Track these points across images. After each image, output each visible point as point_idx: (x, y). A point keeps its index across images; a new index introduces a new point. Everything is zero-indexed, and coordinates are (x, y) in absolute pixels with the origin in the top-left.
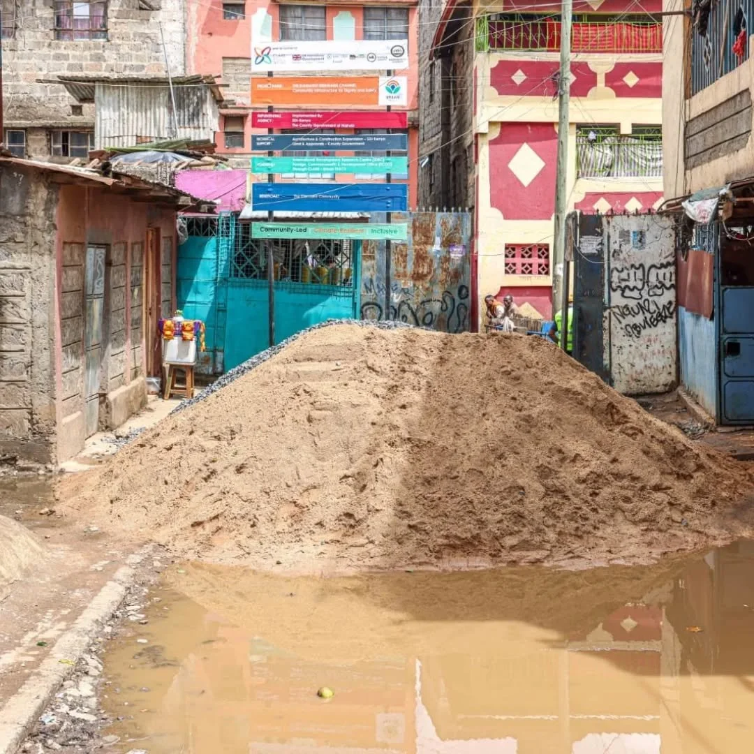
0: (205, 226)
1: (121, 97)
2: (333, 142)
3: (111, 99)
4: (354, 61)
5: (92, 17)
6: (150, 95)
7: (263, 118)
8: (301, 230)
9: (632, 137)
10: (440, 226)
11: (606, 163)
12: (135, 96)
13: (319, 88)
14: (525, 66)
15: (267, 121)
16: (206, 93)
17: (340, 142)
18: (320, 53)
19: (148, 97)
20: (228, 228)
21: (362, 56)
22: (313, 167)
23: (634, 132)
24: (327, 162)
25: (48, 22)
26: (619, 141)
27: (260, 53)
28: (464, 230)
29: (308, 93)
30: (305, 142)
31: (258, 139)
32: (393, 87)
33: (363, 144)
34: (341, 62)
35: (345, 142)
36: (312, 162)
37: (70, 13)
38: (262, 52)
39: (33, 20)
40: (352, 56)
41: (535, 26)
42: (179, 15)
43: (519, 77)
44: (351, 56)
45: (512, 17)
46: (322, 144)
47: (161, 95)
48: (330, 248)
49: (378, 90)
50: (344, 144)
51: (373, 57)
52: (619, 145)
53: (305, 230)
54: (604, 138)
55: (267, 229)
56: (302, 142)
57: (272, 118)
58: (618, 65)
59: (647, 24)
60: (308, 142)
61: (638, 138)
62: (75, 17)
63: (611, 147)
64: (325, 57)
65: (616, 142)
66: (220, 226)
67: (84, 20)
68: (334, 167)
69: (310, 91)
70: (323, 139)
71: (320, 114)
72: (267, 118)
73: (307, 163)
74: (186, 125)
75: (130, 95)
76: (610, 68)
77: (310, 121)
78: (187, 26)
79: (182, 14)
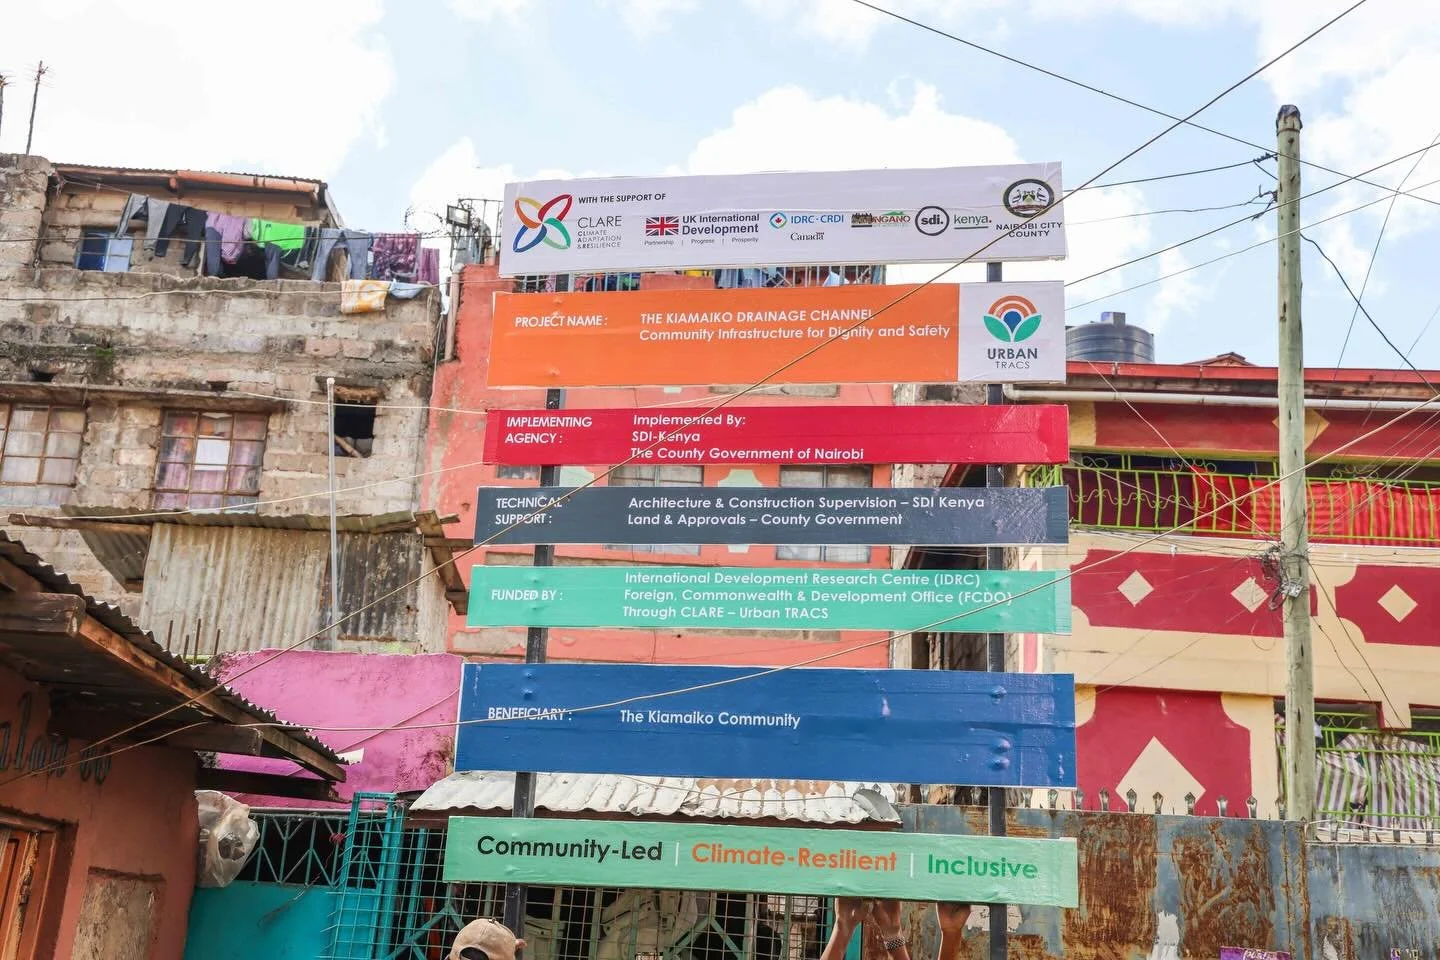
0: (299, 844)
1: (211, 561)
2: (779, 512)
3: (186, 564)
4: (863, 232)
5: (232, 469)
6: (283, 559)
7: (526, 429)
8: (638, 852)
9: (1410, 738)
10: (1174, 868)
11: (1352, 799)
12: (244, 561)
13: (734, 325)
14: (1150, 565)
15: (538, 439)
16: (418, 557)
17: (810, 512)
18: (742, 211)
19: (277, 563)
20: (375, 855)
21: (897, 218)
22: (698, 605)
23: (1417, 725)
24: (757, 588)
25: (141, 474)
26: (1379, 746)
27: (533, 216)
28: (1279, 891)
29: (696, 342)
30: (675, 513)
31: (502, 502)
32: (1012, 320)
33: (898, 519)
34: (820, 236)
35: (828, 512)
36: (701, 588)
37: (189, 460)
38: (541, 215)
39: (110, 470)
40: (862, 220)
41: (1166, 481)
42: (406, 469)
43: (1136, 588)
44: (856, 217)
45: (1114, 461)
46: (739, 520)
47: (311, 558)
48: (739, 942)
49: (955, 331)
50: (821, 520)
51: (935, 220)
52: (1379, 756)
53: (656, 852)
54: (1341, 737)
55: (506, 847)
56: (664, 511)
57: (557, 430)
58: (1363, 570)
59: (1423, 486)
60: (689, 512)
61: (1425, 740)
62: (197, 468)
63: (1359, 759)
64: (764, 223)
65: (1372, 748)
66: (350, 846)
67: (215, 473)
68: (780, 605)
69: (703, 334)
70: (745, 504)
71: (736, 412)
72: (535, 431)
73: (677, 589)
74: (361, 634)
75: (233, 560)
76: (1347, 576)
77: (697, 437)
78: (420, 487)
79: (411, 466)
